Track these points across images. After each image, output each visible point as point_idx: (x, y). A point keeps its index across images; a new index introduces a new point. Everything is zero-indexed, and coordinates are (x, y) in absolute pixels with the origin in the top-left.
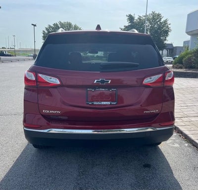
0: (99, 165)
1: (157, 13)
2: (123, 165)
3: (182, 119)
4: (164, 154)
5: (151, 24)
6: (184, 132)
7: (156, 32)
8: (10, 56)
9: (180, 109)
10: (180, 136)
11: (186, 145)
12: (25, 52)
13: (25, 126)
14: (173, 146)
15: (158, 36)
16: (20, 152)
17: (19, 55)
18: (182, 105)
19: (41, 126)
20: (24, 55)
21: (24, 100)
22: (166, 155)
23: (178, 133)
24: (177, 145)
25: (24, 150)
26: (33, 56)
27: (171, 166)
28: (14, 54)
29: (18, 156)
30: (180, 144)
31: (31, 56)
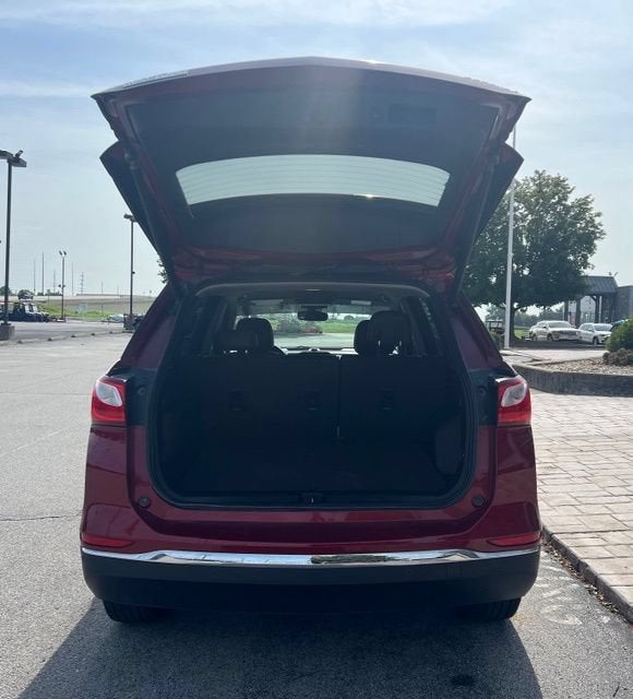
0: (310, 675)
1: (554, 175)
2: (388, 677)
3: (604, 535)
4: (526, 647)
5: (531, 212)
6: (604, 578)
7: (551, 238)
8: (46, 319)
9: (605, 505)
10: (590, 592)
11: (606, 619)
12: (96, 307)
13: (86, 544)
14: (561, 622)
15: (556, 253)
16: (64, 635)
17: (76, 316)
18: (616, 491)
19: (133, 542)
20: (94, 316)
21: (88, 465)
22: (531, 650)
23: (586, 581)
24: (573, 621)
25: (77, 628)
26: (125, 321)
27: (541, 683)
28: (59, 314)
29: (57, 645)
30: (586, 616)
31: (116, 321)
